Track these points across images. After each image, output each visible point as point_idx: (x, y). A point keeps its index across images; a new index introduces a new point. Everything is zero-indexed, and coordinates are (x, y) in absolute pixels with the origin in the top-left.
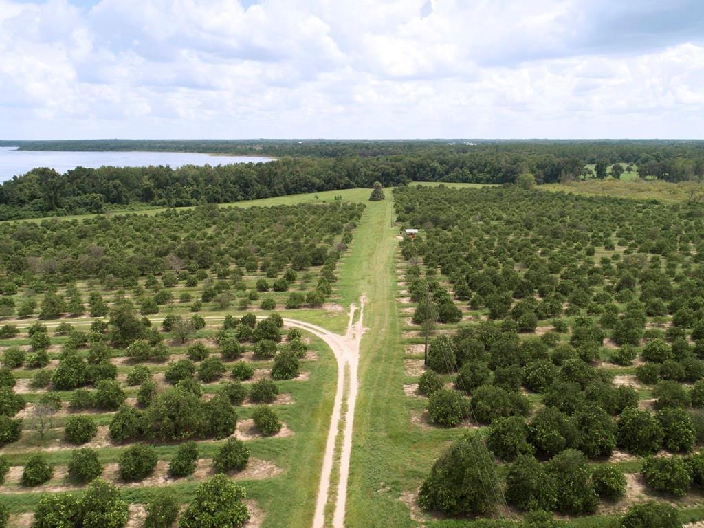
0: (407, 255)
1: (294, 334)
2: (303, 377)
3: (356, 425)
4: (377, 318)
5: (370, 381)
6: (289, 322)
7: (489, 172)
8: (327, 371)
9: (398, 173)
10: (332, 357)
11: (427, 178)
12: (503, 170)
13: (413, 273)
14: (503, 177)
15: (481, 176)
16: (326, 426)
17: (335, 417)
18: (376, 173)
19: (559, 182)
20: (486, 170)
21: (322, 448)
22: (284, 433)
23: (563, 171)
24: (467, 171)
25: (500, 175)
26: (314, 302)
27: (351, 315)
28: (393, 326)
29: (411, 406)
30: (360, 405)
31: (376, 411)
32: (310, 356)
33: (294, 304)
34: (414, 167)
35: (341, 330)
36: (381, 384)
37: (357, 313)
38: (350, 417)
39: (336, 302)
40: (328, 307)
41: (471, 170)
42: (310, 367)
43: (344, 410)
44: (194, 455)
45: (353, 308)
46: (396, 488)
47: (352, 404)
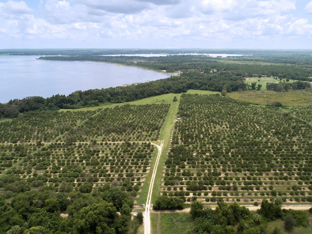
0: (176, 128)
1: (153, 146)
2: (154, 152)
3: (160, 157)
4: (166, 143)
5: (163, 153)
6: (152, 144)
7: (214, 87)
8: (157, 151)
9: (184, 88)
10: (158, 149)
11: (194, 88)
12: (219, 87)
13: (175, 133)
14: (219, 89)
15: (211, 88)
16: (157, 157)
17: (158, 157)
18: (176, 89)
19: (237, 91)
20: (213, 87)
21: (156, 159)
22: (152, 158)
23: (239, 88)
24: (207, 86)
25: (218, 88)
26: (156, 140)
27: (161, 142)
28: (168, 145)
29: (167, 156)
30: (161, 155)
31: (162, 156)
32: (155, 149)
33: (152, 140)
34: (189, 85)
35: (159, 145)
36: (164, 153)
37: (162, 142)
38: (159, 157)
39: (159, 140)
40: (158, 141)
41: (209, 86)
42: (155, 151)
43: (159, 156)
44: (143, 159)
45: (162, 141)
46: (163, 163)
47: (160, 155)
